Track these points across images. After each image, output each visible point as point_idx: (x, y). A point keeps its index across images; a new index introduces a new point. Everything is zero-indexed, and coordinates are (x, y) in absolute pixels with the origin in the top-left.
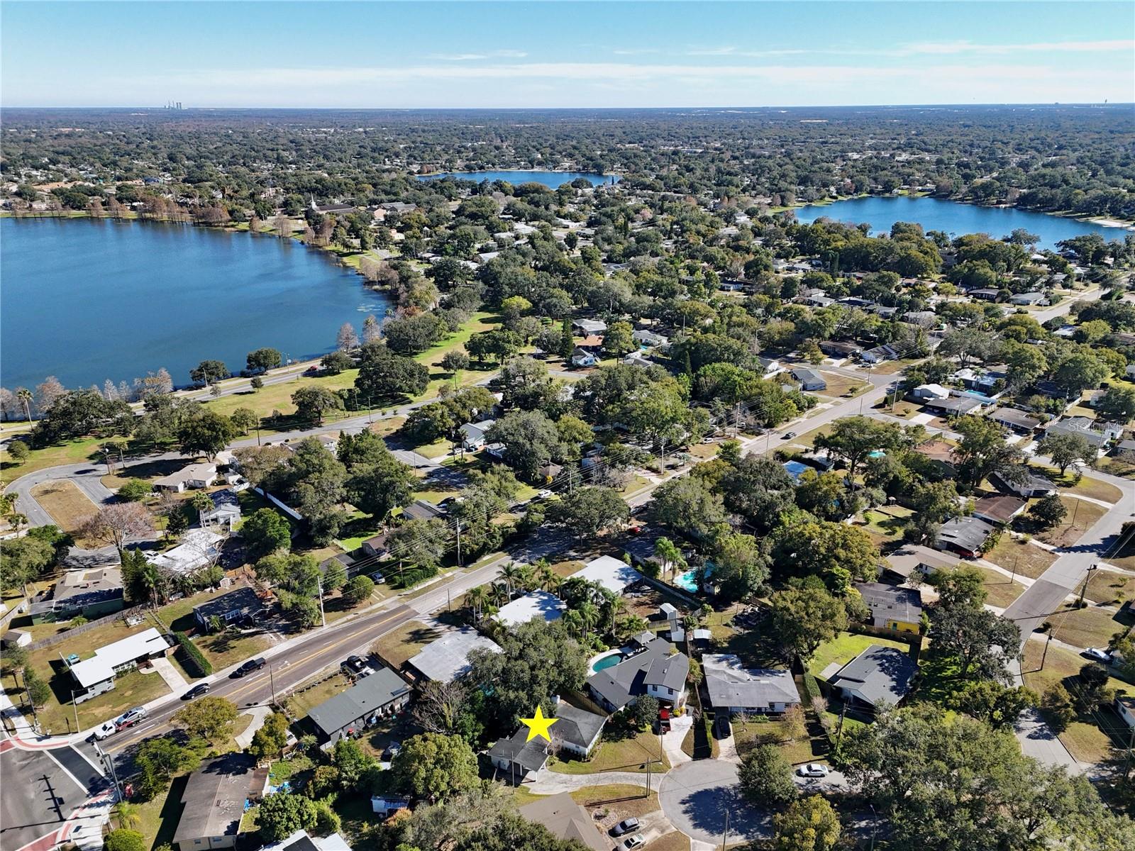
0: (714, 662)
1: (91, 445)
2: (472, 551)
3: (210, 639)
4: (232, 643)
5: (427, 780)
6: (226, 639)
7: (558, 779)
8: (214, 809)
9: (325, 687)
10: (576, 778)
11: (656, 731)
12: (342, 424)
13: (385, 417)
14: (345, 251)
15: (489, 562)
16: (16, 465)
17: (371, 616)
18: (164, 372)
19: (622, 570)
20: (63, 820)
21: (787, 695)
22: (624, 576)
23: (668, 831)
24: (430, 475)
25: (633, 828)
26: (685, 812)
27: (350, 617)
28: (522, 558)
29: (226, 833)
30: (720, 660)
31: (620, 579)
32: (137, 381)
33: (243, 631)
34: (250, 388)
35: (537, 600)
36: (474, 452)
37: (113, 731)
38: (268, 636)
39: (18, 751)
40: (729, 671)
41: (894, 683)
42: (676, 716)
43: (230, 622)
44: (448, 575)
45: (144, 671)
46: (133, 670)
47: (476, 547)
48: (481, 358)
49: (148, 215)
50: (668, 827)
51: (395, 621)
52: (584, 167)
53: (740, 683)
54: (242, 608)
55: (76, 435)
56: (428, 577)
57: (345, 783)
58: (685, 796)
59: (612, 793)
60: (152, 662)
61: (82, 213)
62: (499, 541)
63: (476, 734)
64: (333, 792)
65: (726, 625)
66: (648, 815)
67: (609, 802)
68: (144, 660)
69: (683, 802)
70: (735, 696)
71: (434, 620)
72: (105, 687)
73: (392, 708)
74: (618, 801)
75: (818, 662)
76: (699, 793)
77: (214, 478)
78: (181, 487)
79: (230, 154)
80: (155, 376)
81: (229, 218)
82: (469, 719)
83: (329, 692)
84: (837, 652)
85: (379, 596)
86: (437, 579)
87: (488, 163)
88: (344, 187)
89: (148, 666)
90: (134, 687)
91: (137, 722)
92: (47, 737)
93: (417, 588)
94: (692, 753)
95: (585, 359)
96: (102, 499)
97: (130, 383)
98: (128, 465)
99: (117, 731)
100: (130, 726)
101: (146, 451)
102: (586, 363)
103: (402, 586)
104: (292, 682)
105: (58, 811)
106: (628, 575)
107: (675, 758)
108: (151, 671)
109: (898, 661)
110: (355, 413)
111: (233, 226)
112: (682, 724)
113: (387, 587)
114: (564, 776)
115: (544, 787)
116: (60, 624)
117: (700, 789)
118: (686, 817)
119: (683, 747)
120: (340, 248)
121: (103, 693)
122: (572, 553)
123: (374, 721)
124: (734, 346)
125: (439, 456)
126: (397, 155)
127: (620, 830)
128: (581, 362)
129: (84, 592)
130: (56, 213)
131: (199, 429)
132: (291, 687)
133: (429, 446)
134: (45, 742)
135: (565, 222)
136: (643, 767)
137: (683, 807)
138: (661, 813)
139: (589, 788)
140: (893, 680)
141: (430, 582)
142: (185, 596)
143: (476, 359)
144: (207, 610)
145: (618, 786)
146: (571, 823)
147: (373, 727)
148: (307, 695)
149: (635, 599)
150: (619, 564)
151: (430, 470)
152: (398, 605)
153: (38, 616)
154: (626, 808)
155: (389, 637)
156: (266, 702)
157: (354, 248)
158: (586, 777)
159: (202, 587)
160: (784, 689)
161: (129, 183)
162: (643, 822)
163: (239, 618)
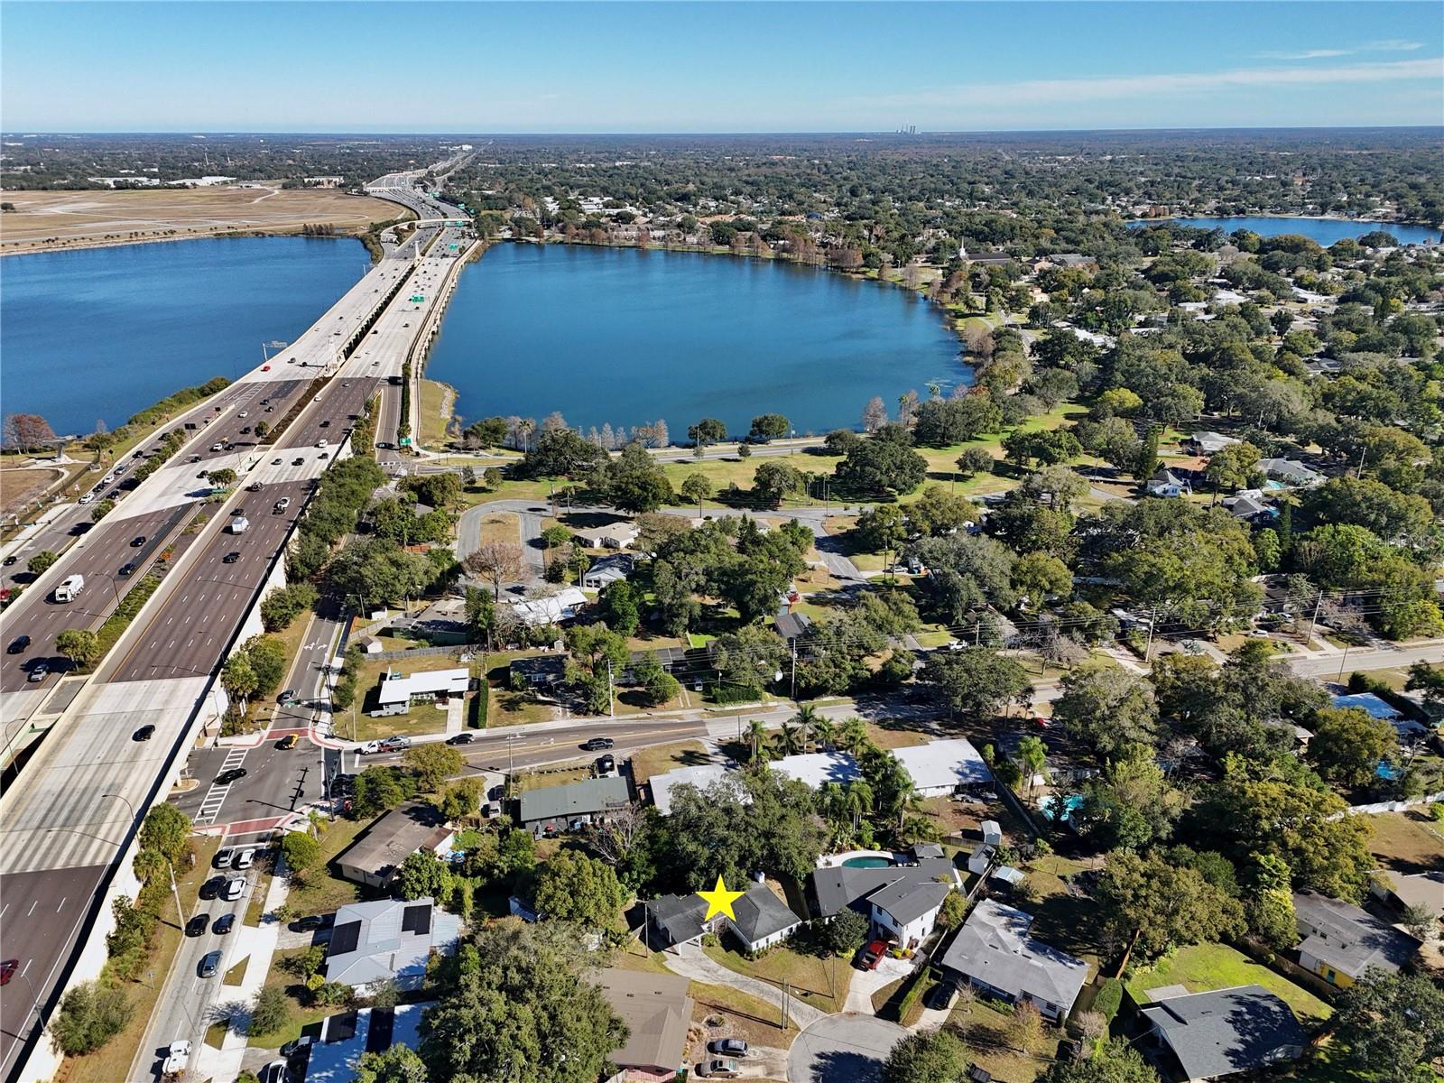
0: (991, 913)
1: (560, 484)
2: (808, 684)
3: (509, 695)
4: (524, 706)
5: (549, 898)
6: (523, 699)
7: (703, 964)
8: (383, 847)
9: (563, 776)
10: (723, 971)
11: (856, 963)
12: (799, 512)
13: (847, 513)
14: (967, 312)
15: (829, 703)
16: (490, 491)
17: (661, 721)
18: (662, 425)
19: (969, 762)
20: (292, 810)
21: (1056, 992)
22: (967, 771)
23: (775, 1077)
24: (845, 589)
25: (735, 1053)
26: (814, 1067)
27: (641, 715)
28: (867, 712)
29: (377, 873)
30: (1002, 914)
31: (958, 772)
32: (634, 429)
33: (540, 697)
34: (737, 456)
35: (834, 762)
36: (915, 575)
37: (375, 749)
38: (558, 710)
39: (307, 740)
40: (1002, 933)
41: (1240, 1047)
42: (896, 957)
43: (535, 684)
44: (771, 704)
45: (439, 706)
46: (432, 702)
47: (814, 681)
48: (1020, 462)
49: (785, 255)
50: (780, 1073)
51: (679, 734)
52: (1409, 215)
53: (1001, 951)
54: (549, 673)
55: (554, 473)
56: (748, 699)
57: (496, 871)
58: (829, 1050)
59: (747, 1006)
60: (451, 700)
61: (725, 249)
62: (845, 682)
63: (644, 876)
64: (483, 877)
65: (1063, 878)
66: (767, 1049)
67: (737, 1013)
68: (443, 695)
69: (821, 1056)
70: (980, 963)
71: (720, 747)
72: (399, 709)
73: (602, 820)
74: (748, 1017)
75: (1157, 975)
76: (850, 1055)
77: (632, 541)
78: (597, 544)
79: (919, 187)
80: (652, 427)
81: (863, 262)
82: (640, 858)
83: (564, 782)
84: (1200, 974)
85: (685, 703)
86: (757, 705)
87: (1254, 205)
88: (1018, 232)
89: (445, 703)
90: (422, 718)
91: (399, 749)
92: (332, 737)
93: (729, 707)
94: (879, 1007)
95: (1166, 486)
96: (530, 538)
97: (627, 430)
98: (573, 510)
99: (379, 752)
100: (392, 750)
101: (598, 501)
102: (1165, 492)
103: (714, 701)
104: (541, 761)
105: (294, 801)
106: (972, 771)
107: (855, 1002)
108: (445, 707)
109: (1274, 1021)
110: (819, 501)
111: (864, 273)
112: (893, 970)
113: (701, 696)
114: (713, 964)
115: (683, 965)
116: (412, 643)
117: (854, 1051)
118: (811, 1073)
119: (874, 996)
120: (962, 307)
121: (397, 714)
122: (934, 725)
123: (577, 826)
124: (1392, 505)
125: (872, 570)
126: (1127, 192)
127: (719, 1047)
128: (1158, 490)
129: (442, 618)
130: (702, 249)
131: (631, 486)
132: (536, 765)
133: (870, 556)
134: (329, 741)
135: (1303, 294)
136: (806, 995)
137: (816, 1061)
138: (785, 1054)
139: (727, 988)
140: (1242, 1041)
141: (747, 706)
142: (520, 648)
143: (1012, 462)
144: (517, 665)
145: (760, 1002)
146: (665, 1011)
147: (575, 833)
148: (545, 778)
149: (966, 804)
150: (973, 755)
151: (850, 583)
152: (696, 719)
153: (398, 630)
154: (749, 1029)
155: (660, 749)
156: (506, 771)
157: (977, 308)
158: (735, 975)
159: (537, 644)
160: (1056, 983)
161: (791, 218)
162: (754, 1053)
163: (545, 683)
